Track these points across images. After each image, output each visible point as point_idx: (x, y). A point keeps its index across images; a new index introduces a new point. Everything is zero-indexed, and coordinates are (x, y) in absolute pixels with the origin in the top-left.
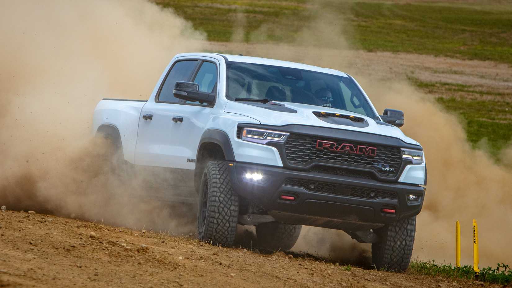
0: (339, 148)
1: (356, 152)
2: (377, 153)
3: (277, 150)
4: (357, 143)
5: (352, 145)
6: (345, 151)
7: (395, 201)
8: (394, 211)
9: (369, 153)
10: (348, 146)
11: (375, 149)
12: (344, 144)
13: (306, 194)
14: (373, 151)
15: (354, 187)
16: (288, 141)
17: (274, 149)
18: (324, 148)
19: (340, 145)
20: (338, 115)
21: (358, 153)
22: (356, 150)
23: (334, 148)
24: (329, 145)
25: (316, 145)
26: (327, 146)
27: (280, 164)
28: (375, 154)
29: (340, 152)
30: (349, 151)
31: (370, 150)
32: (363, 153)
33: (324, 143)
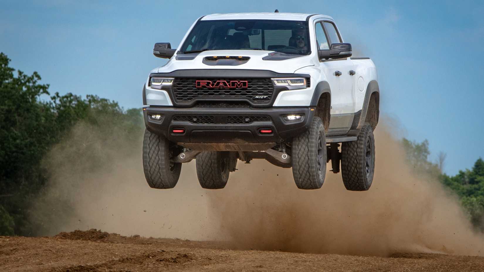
0: (215, 85)
1: (229, 87)
2: (248, 85)
3: (167, 93)
4: (229, 79)
5: (225, 81)
6: (220, 86)
7: (269, 123)
8: (270, 131)
9: (241, 85)
10: (222, 83)
11: (246, 82)
12: (218, 81)
13: (191, 126)
14: (245, 84)
15: (229, 115)
16: (175, 84)
17: (165, 92)
18: (202, 86)
19: (215, 83)
20: (228, 57)
21: (231, 87)
22: (229, 85)
23: (210, 85)
24: (205, 83)
25: (195, 84)
26: (205, 85)
27: (171, 104)
28: (247, 85)
29: (215, 88)
30: (223, 86)
31: (242, 83)
32: (235, 87)
33: (201, 83)
